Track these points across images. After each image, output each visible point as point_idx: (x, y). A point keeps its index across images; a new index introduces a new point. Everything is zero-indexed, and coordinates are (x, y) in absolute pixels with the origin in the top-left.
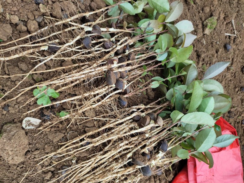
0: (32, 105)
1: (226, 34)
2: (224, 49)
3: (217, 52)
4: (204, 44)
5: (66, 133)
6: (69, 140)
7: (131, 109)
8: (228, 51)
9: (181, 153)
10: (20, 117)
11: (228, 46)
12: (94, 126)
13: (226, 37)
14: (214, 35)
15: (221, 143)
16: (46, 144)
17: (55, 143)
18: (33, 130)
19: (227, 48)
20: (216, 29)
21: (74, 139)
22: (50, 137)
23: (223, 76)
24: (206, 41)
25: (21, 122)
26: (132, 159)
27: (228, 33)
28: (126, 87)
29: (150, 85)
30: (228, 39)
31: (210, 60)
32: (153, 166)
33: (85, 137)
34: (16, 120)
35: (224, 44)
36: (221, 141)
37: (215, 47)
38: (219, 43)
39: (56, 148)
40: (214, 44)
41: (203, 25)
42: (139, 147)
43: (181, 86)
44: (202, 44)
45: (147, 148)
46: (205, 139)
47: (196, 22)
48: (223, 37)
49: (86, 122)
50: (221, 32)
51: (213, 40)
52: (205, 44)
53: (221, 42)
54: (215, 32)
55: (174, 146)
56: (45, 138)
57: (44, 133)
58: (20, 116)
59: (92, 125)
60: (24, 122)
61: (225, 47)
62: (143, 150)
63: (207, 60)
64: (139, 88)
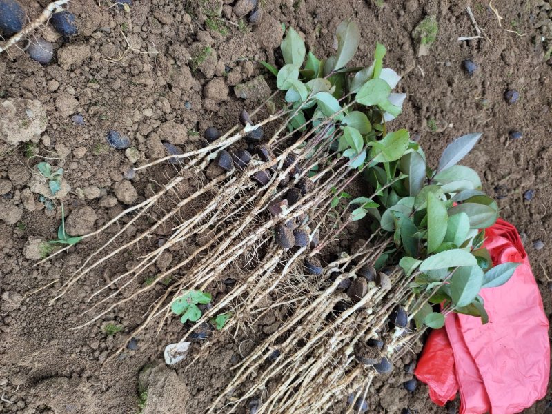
0: (170, 324)
1: (460, 39)
2: (462, 73)
3: (450, 84)
4: (421, 75)
5: (235, 347)
6: (245, 357)
7: (329, 270)
8: (472, 75)
9: (432, 320)
10: (158, 350)
11: (469, 65)
12: (276, 320)
13: (461, 46)
14: (437, 50)
15: (494, 280)
16: (211, 377)
17: (224, 369)
18: (183, 361)
19: (468, 70)
20: (439, 39)
21: (252, 353)
22: (214, 364)
23: (470, 124)
24: (424, 68)
25: (161, 356)
26: (354, 356)
27: (464, 35)
28: (311, 238)
29: (350, 218)
30: (467, 48)
31: (440, 105)
32: (392, 355)
33: (269, 345)
34: (153, 358)
35: (460, 64)
36: (494, 278)
37: (444, 76)
38: (450, 65)
39: (228, 376)
40: (441, 70)
41: (412, 40)
42: (362, 333)
43: (404, 200)
44: (419, 78)
45: (374, 330)
46: (466, 284)
47: (396, 39)
48: (455, 48)
49: (262, 318)
50: (449, 38)
51: (438, 63)
52: (424, 75)
53: (454, 60)
54: (438, 43)
55: (417, 311)
56: (206, 367)
57: (202, 359)
58: (156, 348)
59: (273, 319)
60: (166, 355)
61: (464, 68)
62: (369, 337)
63: (434, 107)
64: (332, 231)
